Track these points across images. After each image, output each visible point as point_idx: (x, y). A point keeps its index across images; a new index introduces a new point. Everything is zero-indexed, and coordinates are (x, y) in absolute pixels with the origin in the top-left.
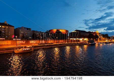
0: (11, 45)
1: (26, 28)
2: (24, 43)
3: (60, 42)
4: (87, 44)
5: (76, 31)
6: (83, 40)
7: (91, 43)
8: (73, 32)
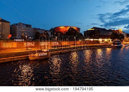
0: (17, 48)
1: (25, 24)
2: (33, 45)
3: (77, 44)
4: (112, 46)
5: (94, 29)
6: (103, 41)
7: (117, 46)
8: (89, 30)
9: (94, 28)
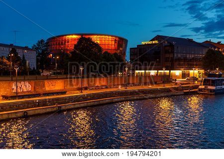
4: (200, 90)
5: (156, 42)
7: (214, 88)
8: (143, 43)
9: (158, 38)
